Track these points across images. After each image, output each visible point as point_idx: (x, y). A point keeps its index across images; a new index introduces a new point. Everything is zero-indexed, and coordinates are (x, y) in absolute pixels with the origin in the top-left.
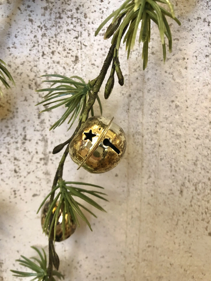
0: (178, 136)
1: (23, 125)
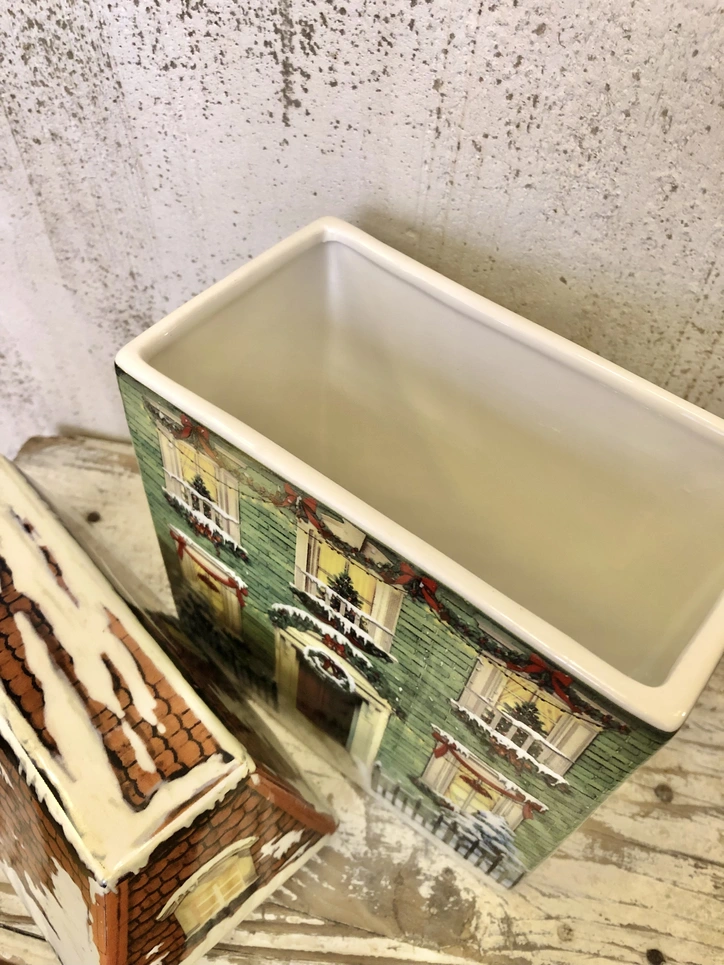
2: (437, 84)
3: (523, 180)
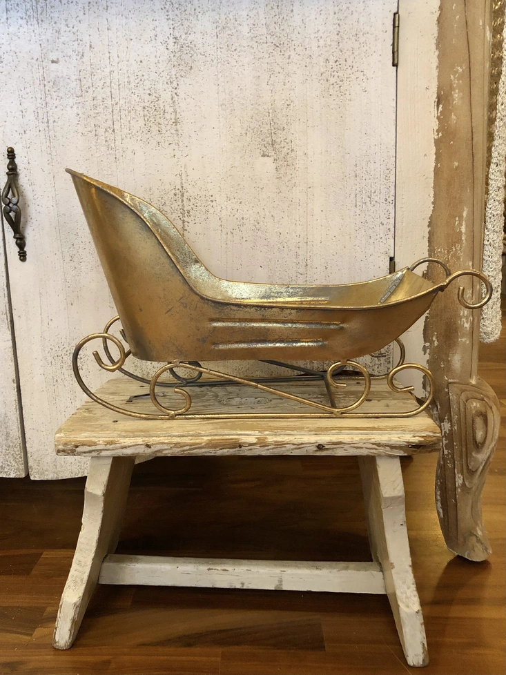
0: (243, 104)
1: (163, 104)
2: (220, 219)
3: (245, 239)
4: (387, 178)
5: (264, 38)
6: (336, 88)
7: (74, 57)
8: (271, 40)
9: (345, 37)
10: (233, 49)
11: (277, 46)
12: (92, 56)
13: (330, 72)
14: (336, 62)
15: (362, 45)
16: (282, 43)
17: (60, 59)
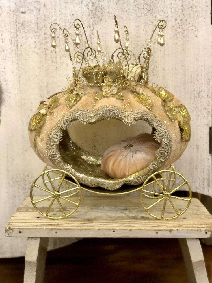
4: (208, 84)
5: (142, 6)
6: (181, 34)
7: (35, 10)
8: (146, 7)
9: (185, 7)
10: (125, 11)
11: (149, 11)
12: (45, 10)
13: (177, 26)
14: (181, 20)
15: (195, 12)
16: (152, 9)
17: (27, 11)
